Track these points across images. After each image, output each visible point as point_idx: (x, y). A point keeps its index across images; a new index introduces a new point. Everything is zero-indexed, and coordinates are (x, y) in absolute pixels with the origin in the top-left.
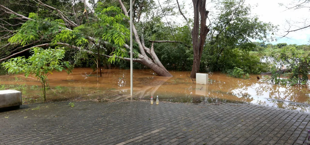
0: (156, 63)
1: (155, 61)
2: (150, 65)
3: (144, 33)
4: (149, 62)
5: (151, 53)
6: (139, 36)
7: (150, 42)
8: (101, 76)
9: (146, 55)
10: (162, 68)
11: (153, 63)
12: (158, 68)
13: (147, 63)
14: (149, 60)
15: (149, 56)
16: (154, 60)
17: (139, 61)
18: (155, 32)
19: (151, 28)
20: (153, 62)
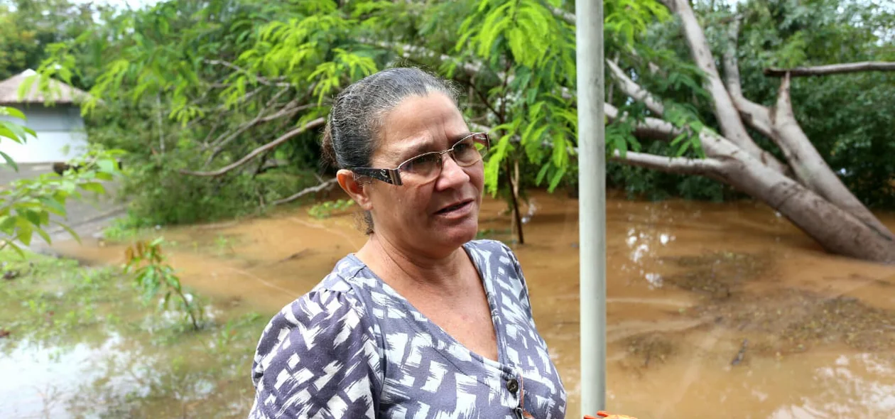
0: (806, 179)
1: (798, 169)
2: (772, 190)
3: (741, 41)
4: (767, 173)
5: (775, 132)
6: (714, 53)
7: (770, 74)
8: (521, 241)
9: (747, 141)
10: (844, 207)
11: (790, 181)
12: (824, 209)
13: (757, 184)
14: (764, 161)
15: (768, 143)
16: (793, 162)
17: (713, 171)
18: (795, 27)
19: (774, 18)
20: (790, 173)
